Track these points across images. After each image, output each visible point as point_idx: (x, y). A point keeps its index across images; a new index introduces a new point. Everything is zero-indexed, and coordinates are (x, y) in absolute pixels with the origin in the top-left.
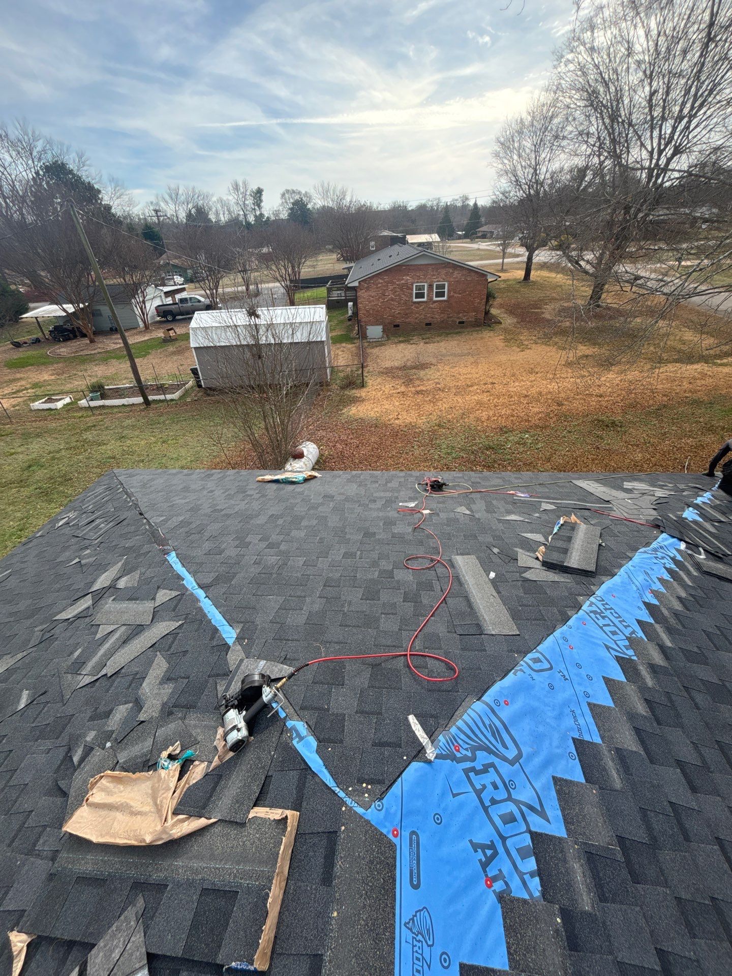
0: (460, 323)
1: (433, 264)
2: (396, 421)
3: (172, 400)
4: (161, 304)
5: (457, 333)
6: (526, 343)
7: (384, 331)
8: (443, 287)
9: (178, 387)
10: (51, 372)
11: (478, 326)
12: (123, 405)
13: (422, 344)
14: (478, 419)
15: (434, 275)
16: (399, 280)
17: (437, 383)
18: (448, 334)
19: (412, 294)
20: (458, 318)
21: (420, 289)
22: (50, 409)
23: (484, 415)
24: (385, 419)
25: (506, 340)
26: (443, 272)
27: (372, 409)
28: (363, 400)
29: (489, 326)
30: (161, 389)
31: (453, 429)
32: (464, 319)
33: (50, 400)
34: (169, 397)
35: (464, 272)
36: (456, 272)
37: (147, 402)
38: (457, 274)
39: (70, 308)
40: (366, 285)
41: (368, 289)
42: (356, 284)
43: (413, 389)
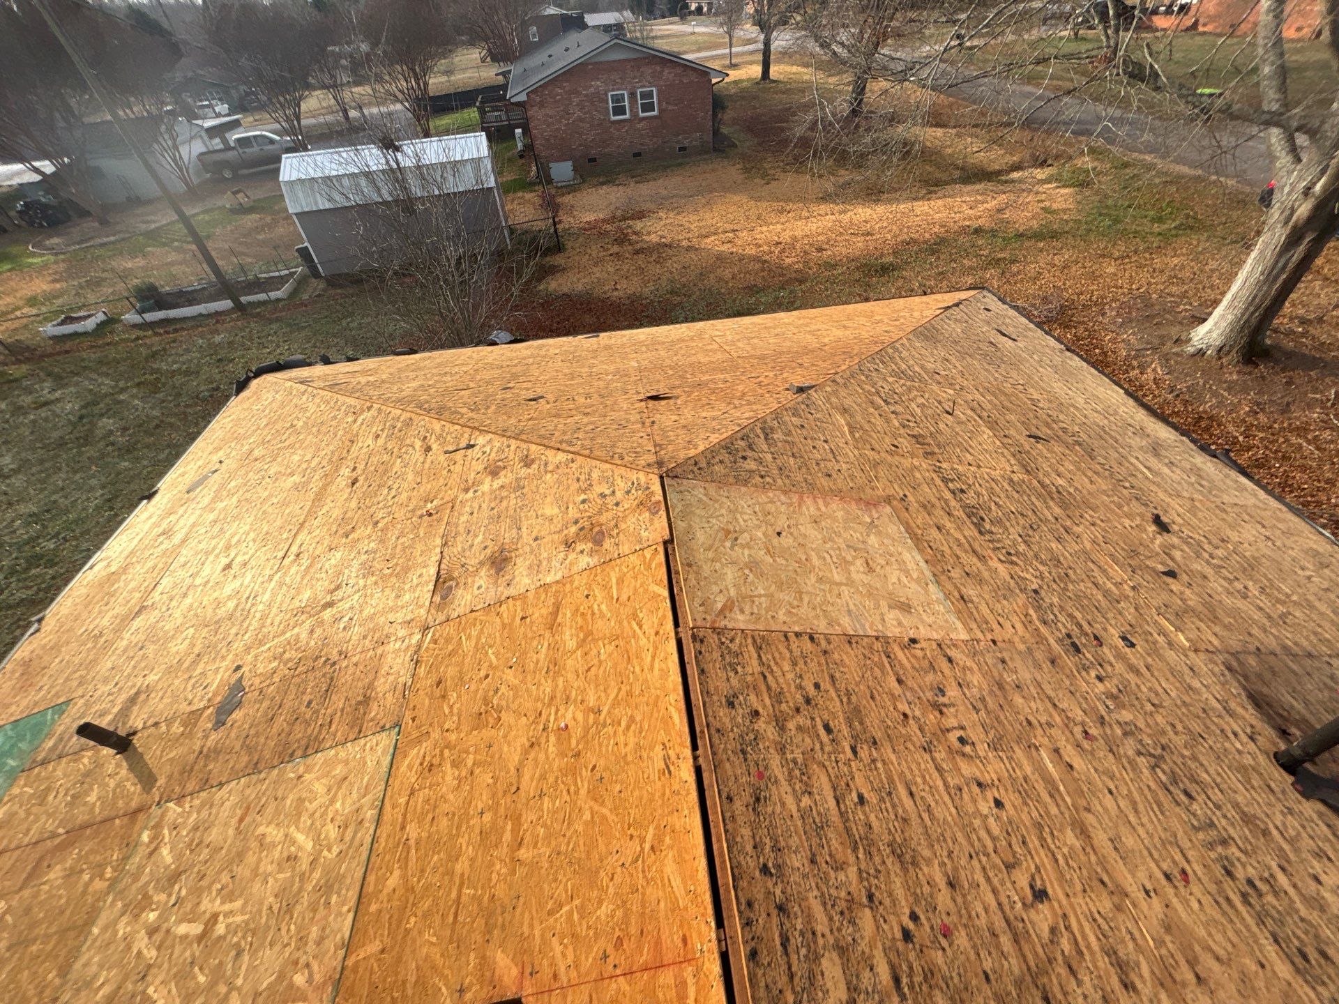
0: (680, 149)
1: (629, 60)
2: (616, 293)
3: (278, 300)
4: (204, 150)
5: (680, 165)
6: (772, 172)
7: (575, 169)
8: (650, 95)
9: (282, 280)
10: (50, 279)
11: (706, 153)
12: (201, 315)
13: (632, 184)
14: (720, 279)
15: (635, 78)
16: (586, 88)
17: (661, 237)
18: (665, 168)
19: (607, 109)
20: (678, 142)
21: (618, 101)
22: (76, 335)
23: (727, 274)
24: (598, 292)
25: (746, 170)
26: (648, 71)
27: (579, 280)
28: (564, 270)
29: (723, 151)
30: (258, 285)
31: (690, 296)
32: (686, 143)
33: (69, 320)
34: (274, 295)
35: (679, 70)
36: (666, 71)
37: (239, 307)
38: (668, 74)
39: (47, 167)
40: (538, 99)
41: (542, 105)
42: (522, 98)
43: (630, 248)
